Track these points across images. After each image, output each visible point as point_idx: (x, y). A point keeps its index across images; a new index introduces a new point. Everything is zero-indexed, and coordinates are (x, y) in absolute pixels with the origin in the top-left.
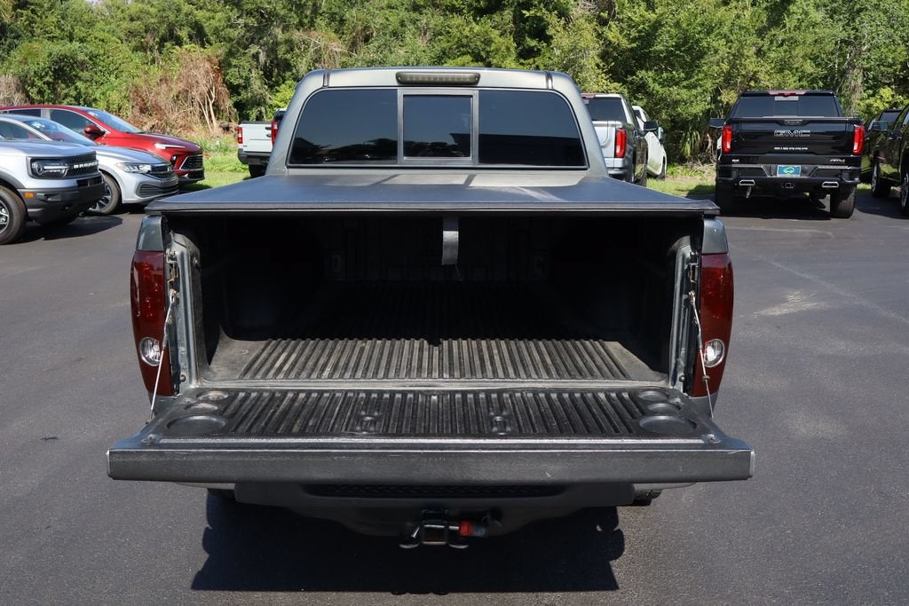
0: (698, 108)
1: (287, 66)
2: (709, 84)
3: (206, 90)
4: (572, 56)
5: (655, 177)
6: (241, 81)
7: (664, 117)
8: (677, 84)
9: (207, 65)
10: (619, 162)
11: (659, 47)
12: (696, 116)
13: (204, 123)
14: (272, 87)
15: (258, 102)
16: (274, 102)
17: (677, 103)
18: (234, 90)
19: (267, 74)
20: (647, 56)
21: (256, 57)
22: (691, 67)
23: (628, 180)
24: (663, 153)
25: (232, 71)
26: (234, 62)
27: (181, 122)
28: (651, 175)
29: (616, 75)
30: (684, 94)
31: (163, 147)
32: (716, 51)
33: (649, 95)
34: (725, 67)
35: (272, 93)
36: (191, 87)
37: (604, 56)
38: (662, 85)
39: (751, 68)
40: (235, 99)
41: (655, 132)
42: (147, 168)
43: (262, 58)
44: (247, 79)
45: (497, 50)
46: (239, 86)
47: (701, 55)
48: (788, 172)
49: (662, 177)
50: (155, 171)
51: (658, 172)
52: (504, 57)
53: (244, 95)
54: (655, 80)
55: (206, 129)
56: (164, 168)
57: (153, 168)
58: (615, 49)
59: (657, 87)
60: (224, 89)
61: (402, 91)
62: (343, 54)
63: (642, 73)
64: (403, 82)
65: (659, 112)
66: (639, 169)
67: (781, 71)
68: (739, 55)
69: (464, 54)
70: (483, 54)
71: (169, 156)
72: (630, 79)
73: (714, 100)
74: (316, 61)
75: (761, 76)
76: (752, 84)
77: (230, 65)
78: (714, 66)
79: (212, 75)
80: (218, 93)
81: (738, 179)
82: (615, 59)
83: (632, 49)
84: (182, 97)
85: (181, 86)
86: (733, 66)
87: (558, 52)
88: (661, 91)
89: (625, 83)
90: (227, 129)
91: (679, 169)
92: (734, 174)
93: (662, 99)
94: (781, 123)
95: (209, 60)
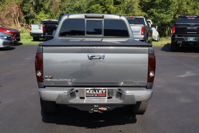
0: (169, 20)
1: (42, 6)
2: (173, 13)
3: (16, 13)
4: (130, 4)
5: (155, 41)
6: (27, 11)
7: (159, 23)
8: (162, 13)
9: (17, 6)
10: (143, 36)
11: (157, 2)
12: (168, 23)
13: (15, 23)
14: (37, 13)
15: (33, 17)
16: (38, 17)
17: (163, 18)
18: (25, 13)
19: (36, 8)
20: (153, 4)
21: (32, 3)
22: (167, 8)
23: (146, 42)
24: (158, 34)
25: (24, 7)
26: (25, 5)
27: (8, 23)
28: (154, 40)
29: (144, 10)
30: (165, 16)
31: (9, 31)
32: (174, 3)
33: (154, 16)
34: (177, 8)
35: (37, 14)
36: (11, 12)
37: (140, 4)
38: (158, 13)
39: (185, 8)
40: (25, 16)
41: (155, 27)
42: (6, 37)
43: (34, 3)
44: (29, 10)
45: (108, 2)
46: (26, 12)
47: (170, 4)
48: (191, 39)
49: (157, 41)
50: (8, 38)
51: (156, 39)
52: (110, 4)
53: (28, 15)
54: (156, 12)
55: (16, 26)
56: (10, 38)
57: (7, 38)
58: (144, 2)
59: (157, 14)
60: (22, 13)
61: (86, 19)
62: (60, 3)
63: (152, 10)
64: (86, 17)
65: (157, 21)
66: (149, 38)
67: (194, 9)
68: (181, 4)
69: (97, 3)
70: (103, 3)
71: (10, 34)
72: (148, 11)
73: (174, 18)
74: (51, 5)
75: (188, 10)
76: (186, 13)
77: (24, 6)
78: (174, 7)
79: (18, 9)
80: (20, 14)
81: (177, 41)
82: (144, 5)
83: (149, 2)
84: (8, 16)
85: (8, 12)
86: (180, 7)
87: (126, 3)
88: (158, 15)
89: (147, 12)
90: (22, 26)
91: (164, 39)
92: (176, 40)
93: (158, 18)
94: (189, 25)
95: (17, 4)
